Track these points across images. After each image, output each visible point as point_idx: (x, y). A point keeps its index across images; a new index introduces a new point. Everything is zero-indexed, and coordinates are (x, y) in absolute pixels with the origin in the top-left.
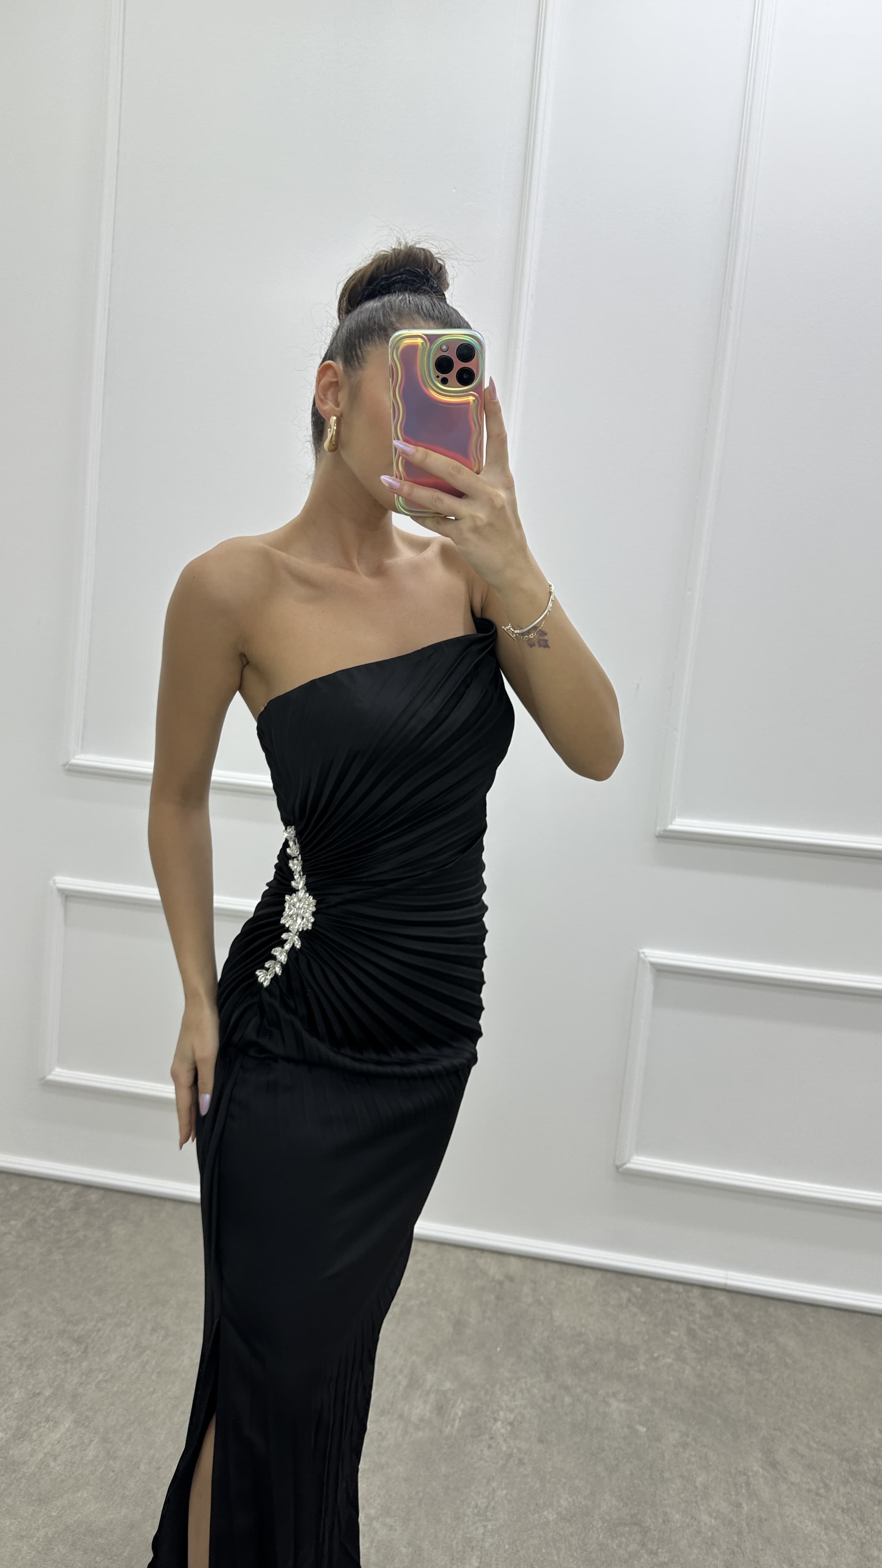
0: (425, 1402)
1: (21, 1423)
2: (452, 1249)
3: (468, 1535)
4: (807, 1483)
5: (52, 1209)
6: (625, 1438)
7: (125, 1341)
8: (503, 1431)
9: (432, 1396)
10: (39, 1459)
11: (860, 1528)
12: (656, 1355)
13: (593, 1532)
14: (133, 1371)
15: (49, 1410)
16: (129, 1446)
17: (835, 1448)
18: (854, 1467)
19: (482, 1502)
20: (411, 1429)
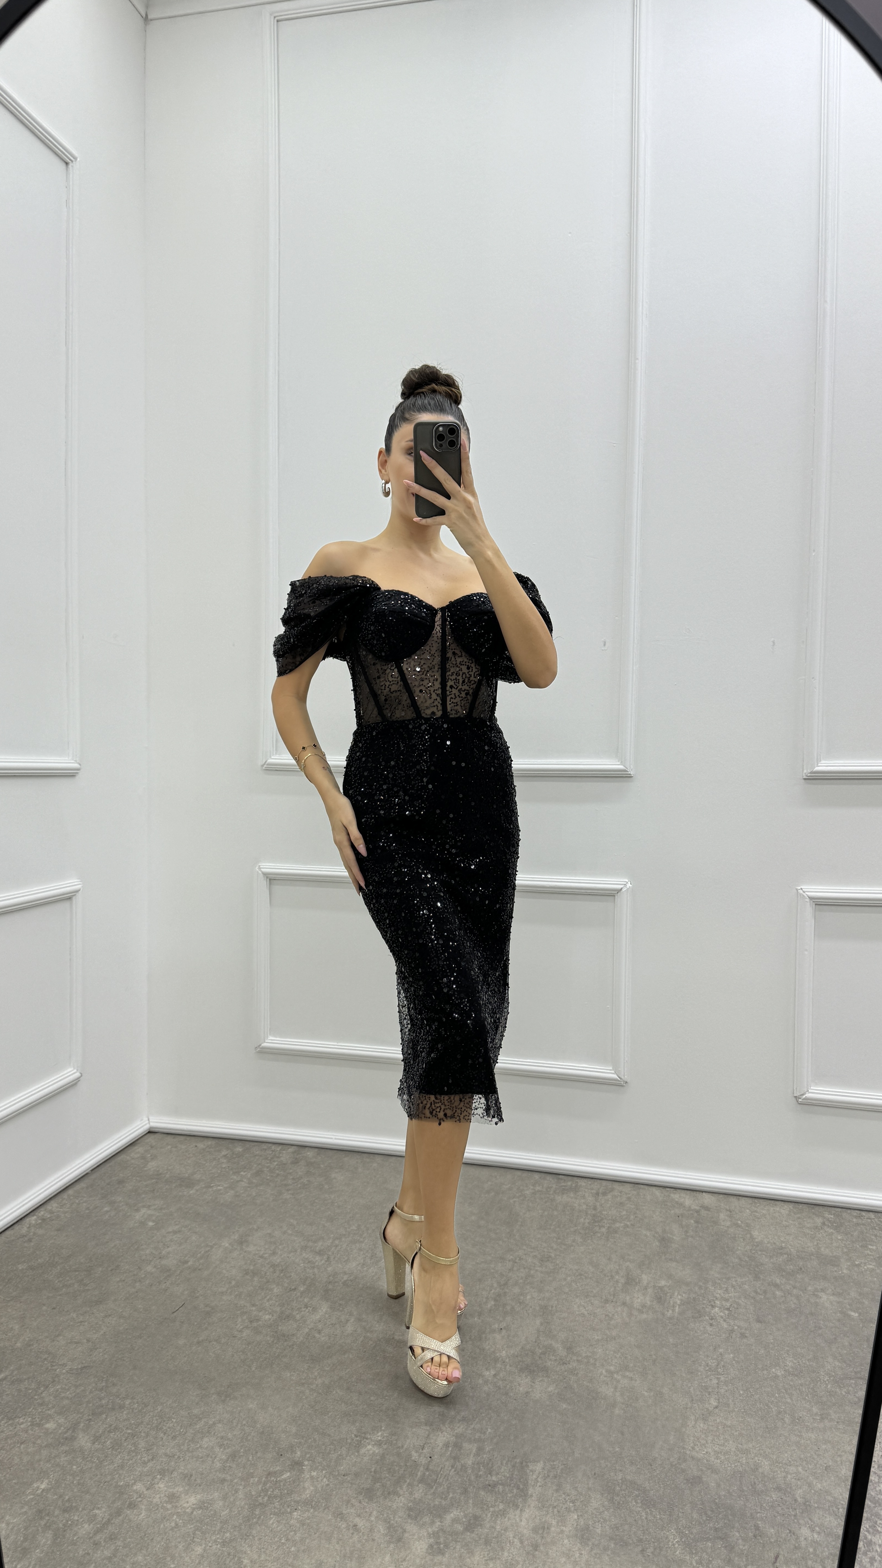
0: (644, 1294)
1: (284, 1309)
2: (646, 1187)
3: (703, 1384)
5: (275, 1163)
6: (839, 1320)
7: (362, 1253)
8: (722, 1314)
9: (650, 1290)
10: (305, 1332)
12: (857, 1263)
13: (821, 1383)
14: (373, 1274)
15: (306, 1300)
16: (382, 1324)
19: (713, 1363)
20: (635, 1313)
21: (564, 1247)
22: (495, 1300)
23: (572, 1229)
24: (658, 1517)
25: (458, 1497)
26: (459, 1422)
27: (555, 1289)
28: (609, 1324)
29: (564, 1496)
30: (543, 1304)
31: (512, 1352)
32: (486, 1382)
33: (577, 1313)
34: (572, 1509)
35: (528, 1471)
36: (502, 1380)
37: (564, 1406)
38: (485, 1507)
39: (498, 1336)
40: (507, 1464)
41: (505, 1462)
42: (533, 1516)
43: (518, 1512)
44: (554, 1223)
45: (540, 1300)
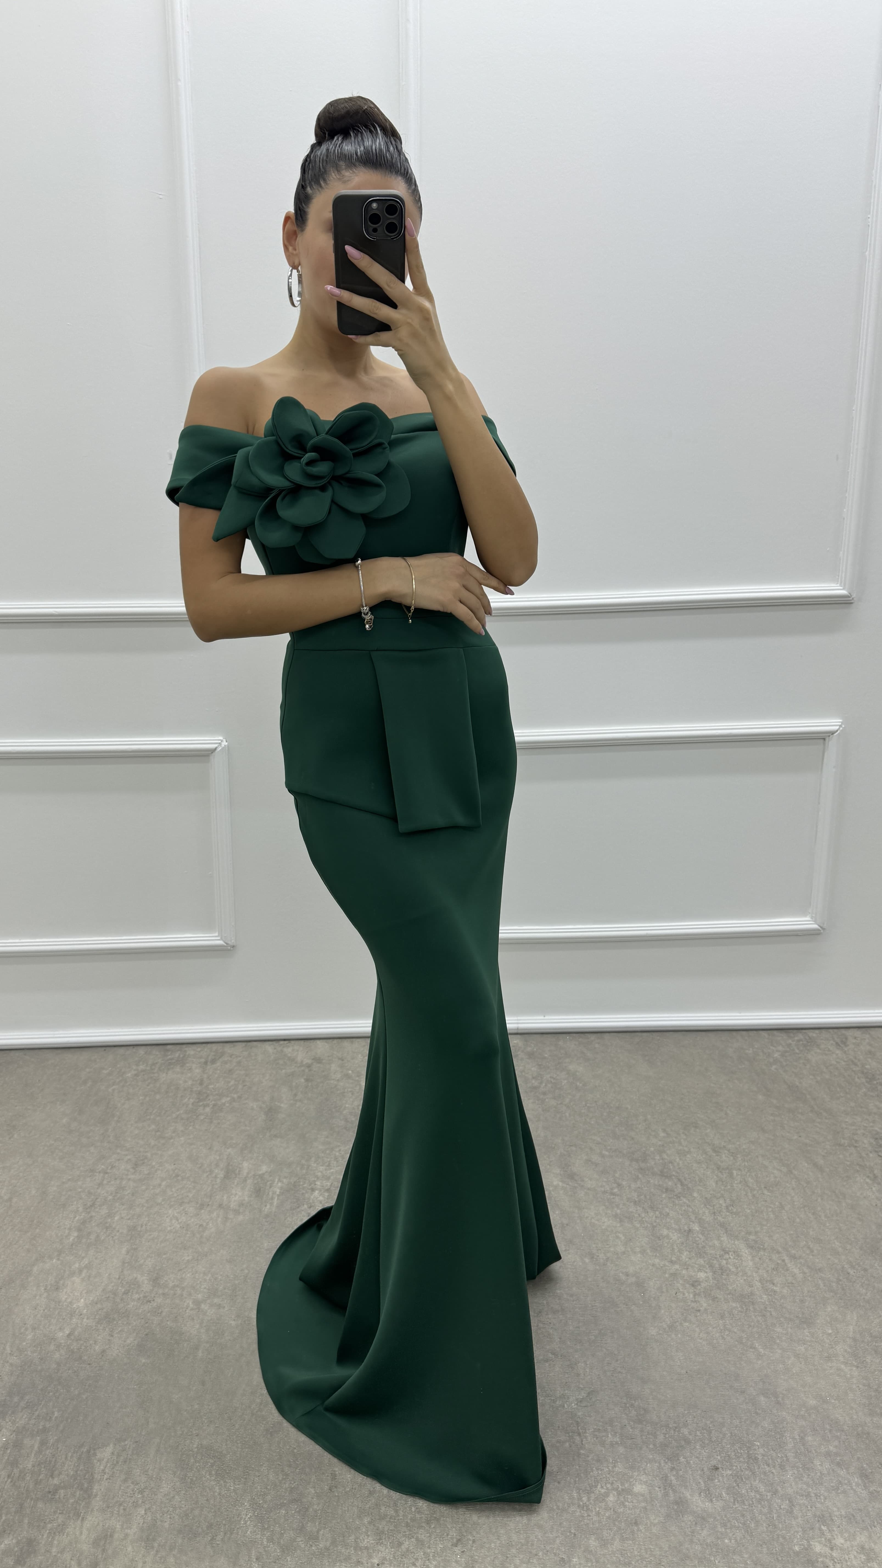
0: (243, 1188)
2: (259, 1044)
4: (601, 1186)
9: (250, 1182)
11: (651, 1214)
17: (625, 1152)
18: (643, 1165)
20: (231, 1216)
21: (162, 1141)
22: (79, 1230)
23: (174, 1115)
24: (232, 1488)
25: (11, 1517)
26: (21, 1412)
27: (147, 1201)
28: (201, 1237)
29: (132, 1486)
30: (132, 1224)
31: (91, 1299)
32: (58, 1346)
33: (169, 1229)
34: (140, 1502)
35: (95, 1461)
36: (77, 1341)
37: (144, 1361)
38: (42, 1524)
39: (76, 1280)
40: (72, 1457)
41: (70, 1454)
42: (96, 1523)
43: (79, 1522)
44: (154, 1112)
45: (129, 1219)
